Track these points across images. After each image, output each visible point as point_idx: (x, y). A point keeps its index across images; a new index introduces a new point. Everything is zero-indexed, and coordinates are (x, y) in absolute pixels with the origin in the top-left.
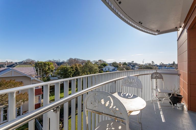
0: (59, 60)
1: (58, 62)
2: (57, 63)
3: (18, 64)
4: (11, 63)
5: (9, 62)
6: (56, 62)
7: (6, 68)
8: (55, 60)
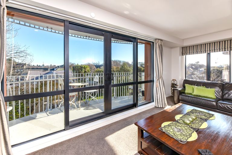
0: (99, 62)
1: (98, 64)
2: (95, 66)
3: (60, 68)
4: (54, 67)
5: (53, 66)
6: (95, 64)
7: (49, 71)
8: (94, 63)
